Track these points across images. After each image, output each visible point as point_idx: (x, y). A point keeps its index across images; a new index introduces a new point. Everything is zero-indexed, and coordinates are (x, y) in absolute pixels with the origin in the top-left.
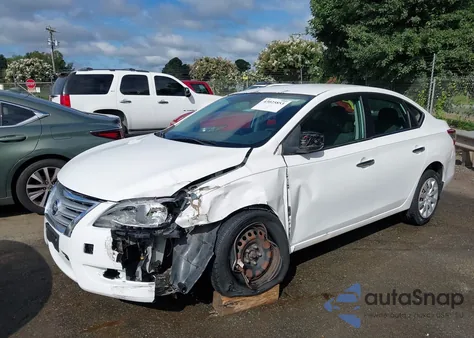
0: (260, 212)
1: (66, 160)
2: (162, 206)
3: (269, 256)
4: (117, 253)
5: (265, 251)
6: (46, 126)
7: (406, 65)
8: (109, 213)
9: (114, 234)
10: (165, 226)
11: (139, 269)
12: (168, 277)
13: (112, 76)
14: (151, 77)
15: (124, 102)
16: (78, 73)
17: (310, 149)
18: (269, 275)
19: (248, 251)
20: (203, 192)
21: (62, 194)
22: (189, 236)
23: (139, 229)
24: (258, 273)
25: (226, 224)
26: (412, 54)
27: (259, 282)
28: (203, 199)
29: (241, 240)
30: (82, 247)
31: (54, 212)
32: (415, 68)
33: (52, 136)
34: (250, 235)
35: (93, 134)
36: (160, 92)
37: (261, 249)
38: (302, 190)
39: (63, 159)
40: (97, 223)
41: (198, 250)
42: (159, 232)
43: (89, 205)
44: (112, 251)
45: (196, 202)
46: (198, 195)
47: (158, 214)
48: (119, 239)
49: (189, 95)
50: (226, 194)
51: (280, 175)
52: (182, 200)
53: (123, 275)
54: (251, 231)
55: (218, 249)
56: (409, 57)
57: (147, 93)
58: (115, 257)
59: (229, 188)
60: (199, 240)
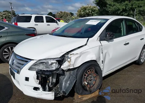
0: (92, 63)
1: (17, 44)
2: (56, 62)
3: (95, 79)
4: (39, 81)
5: (94, 77)
6: (9, 32)
7: (126, 13)
8: (35, 65)
9: (37, 73)
10: (57, 69)
11: (47, 86)
12: (58, 88)
13: (31, 16)
14: (44, 17)
15: (36, 25)
16: (20, 15)
17: (110, 38)
18: (95, 86)
19: (88, 78)
20: (72, 56)
21: (16, 57)
22: (65, 72)
23: (47, 71)
24: (92, 86)
25: (80, 68)
26: (128, 9)
27: (92, 89)
28: (72, 58)
29: (86, 74)
30: (24, 79)
31: (13, 64)
32: (129, 13)
33: (11, 36)
34: (89, 72)
35: (26, 35)
36: (47, 22)
37: (92, 77)
38: (107, 54)
39: (16, 44)
40: (30, 69)
41: (69, 78)
42: (55, 72)
43: (27, 62)
44: (36, 80)
45: (69, 60)
46: (70, 57)
47: (54, 65)
48: (39, 75)
49: (57, 23)
50: (80, 56)
51: (99, 48)
52: (64, 59)
53: (41, 89)
54: (89, 70)
55: (78, 77)
56: (127, 10)
57: (43, 22)
58: (38, 82)
59: (81, 54)
60: (70, 74)
